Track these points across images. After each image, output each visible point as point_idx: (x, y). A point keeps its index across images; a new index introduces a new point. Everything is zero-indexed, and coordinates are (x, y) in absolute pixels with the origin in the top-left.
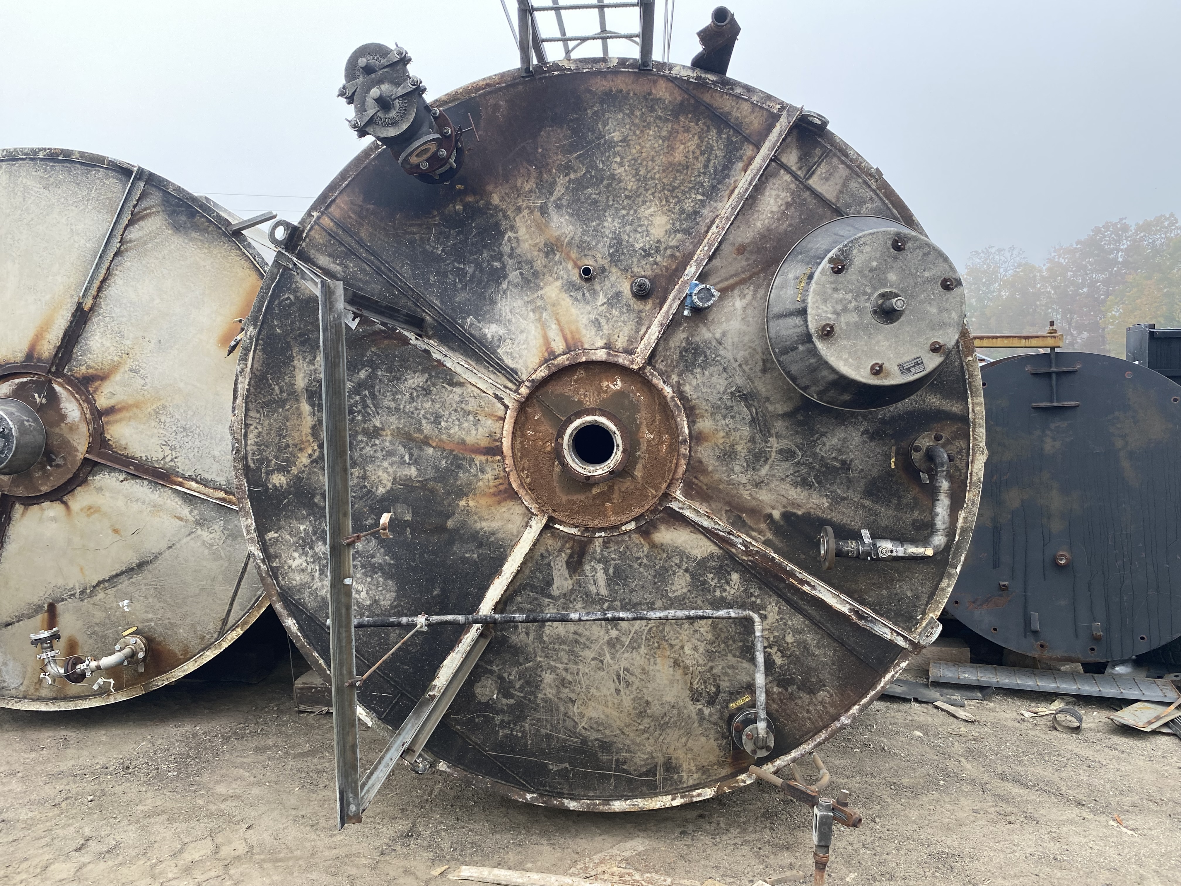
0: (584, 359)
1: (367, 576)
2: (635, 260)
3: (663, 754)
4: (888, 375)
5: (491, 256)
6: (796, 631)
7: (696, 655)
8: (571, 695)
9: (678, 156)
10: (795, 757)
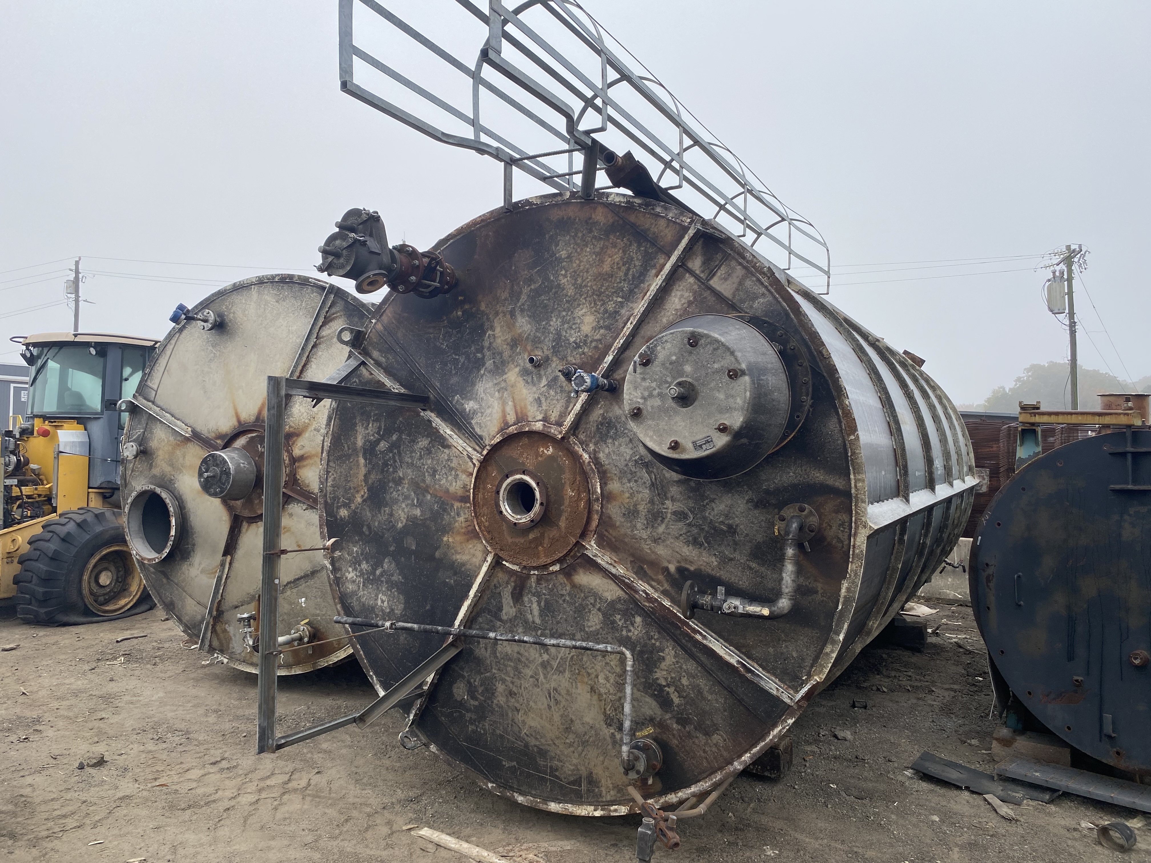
0: (527, 429)
1: (388, 590)
2: (569, 351)
3: (586, 768)
4: (684, 450)
5: (476, 349)
6: (690, 676)
7: (608, 685)
8: (516, 705)
9: (606, 267)
10: (694, 792)
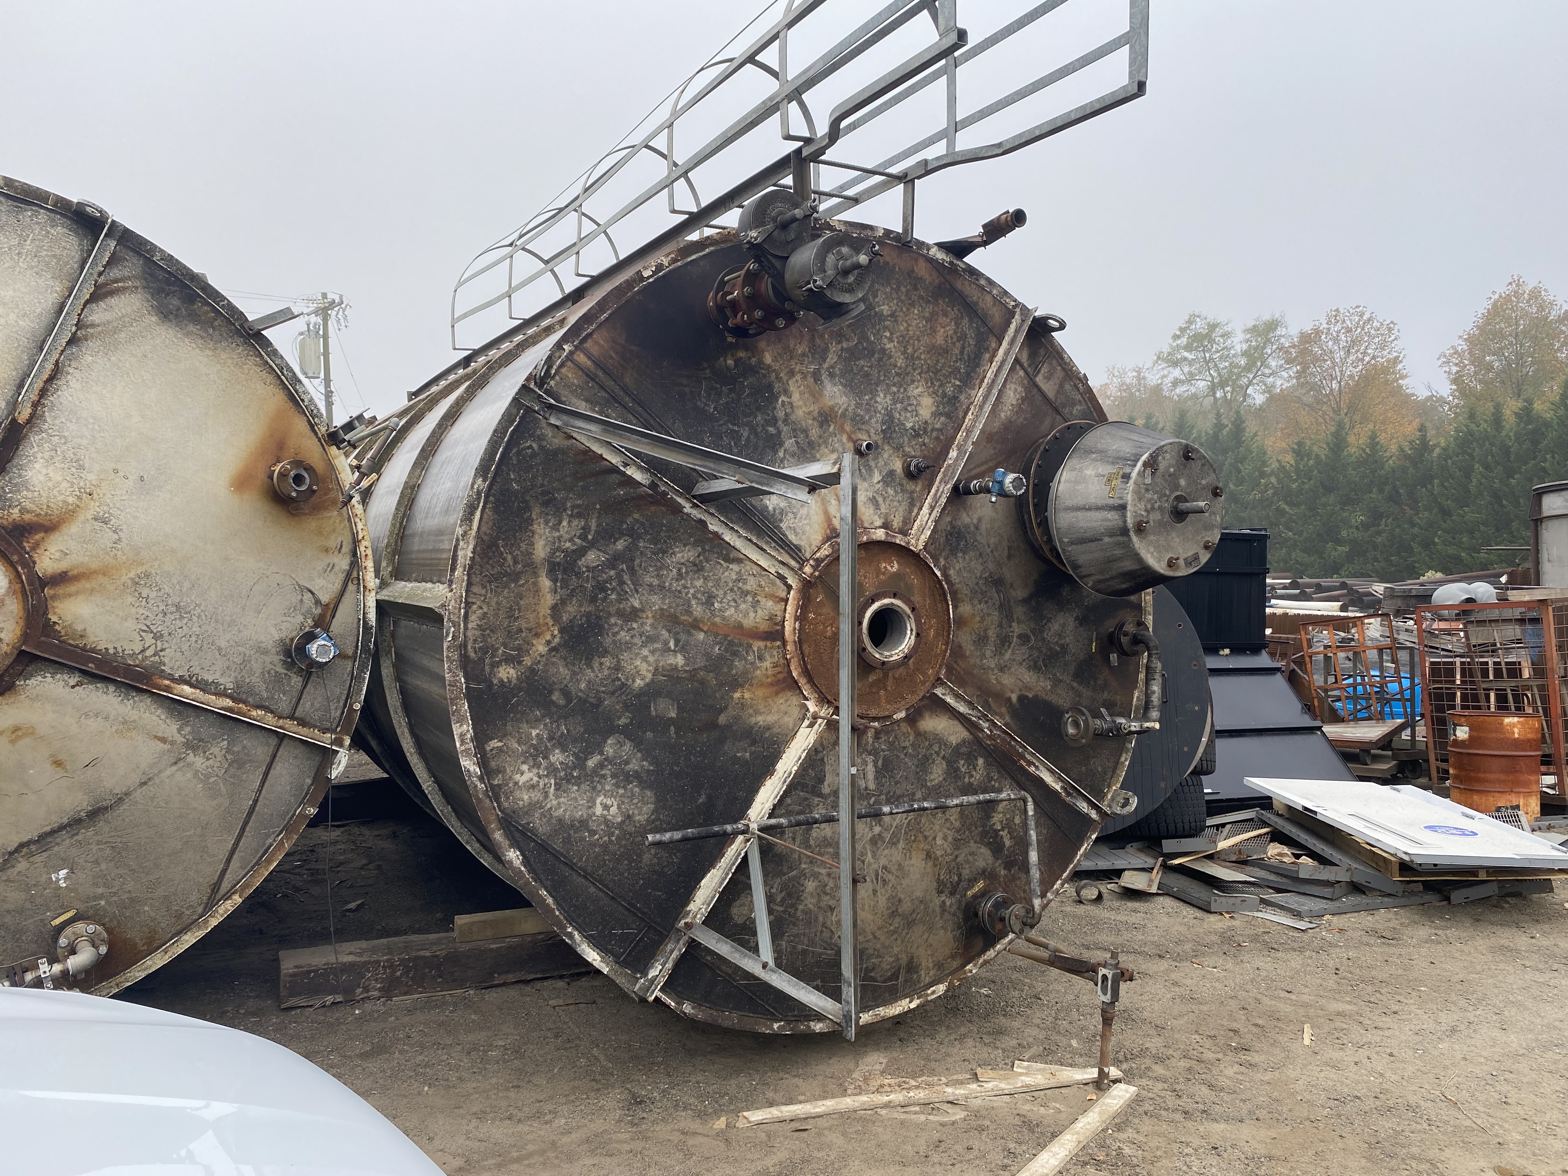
1: (618, 787)
2: (906, 439)
3: (907, 954)
4: (1178, 567)
5: (766, 420)
6: (1022, 813)
8: (831, 903)
9: (939, 340)
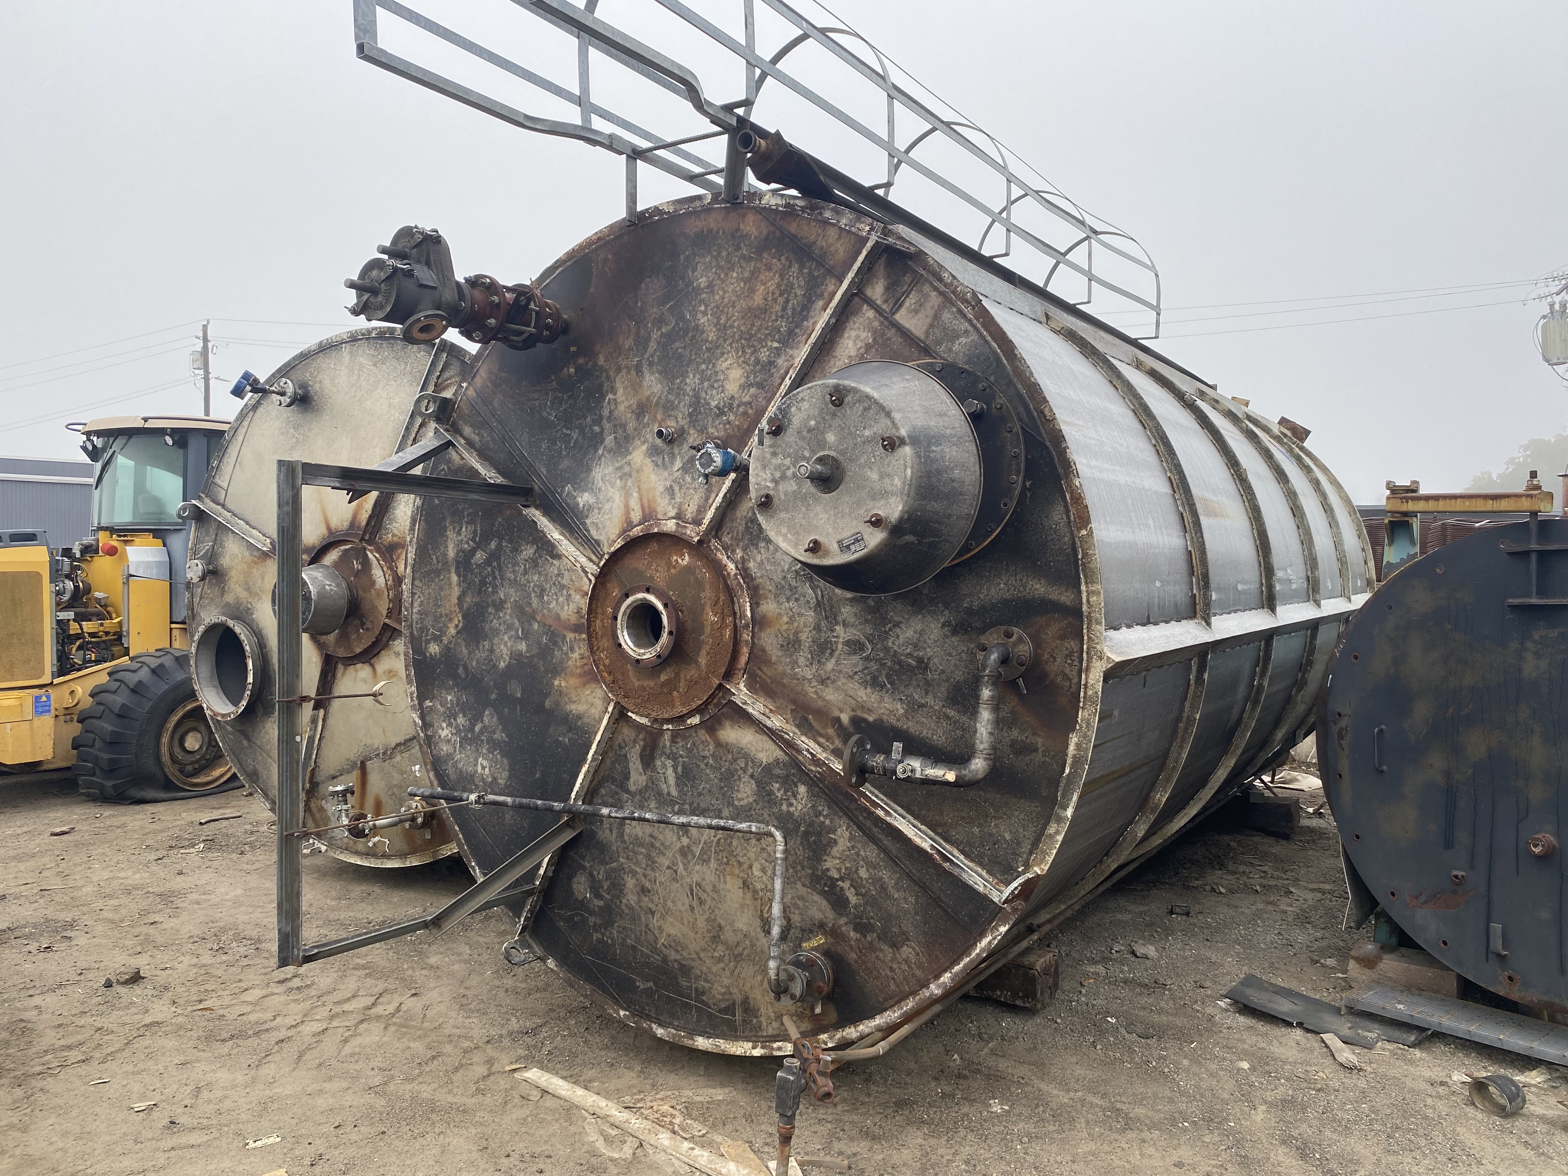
0: (656, 530)
2: (710, 419)
3: (740, 991)
4: (827, 553)
5: (593, 420)
6: (870, 865)
7: (765, 878)
8: (651, 905)
